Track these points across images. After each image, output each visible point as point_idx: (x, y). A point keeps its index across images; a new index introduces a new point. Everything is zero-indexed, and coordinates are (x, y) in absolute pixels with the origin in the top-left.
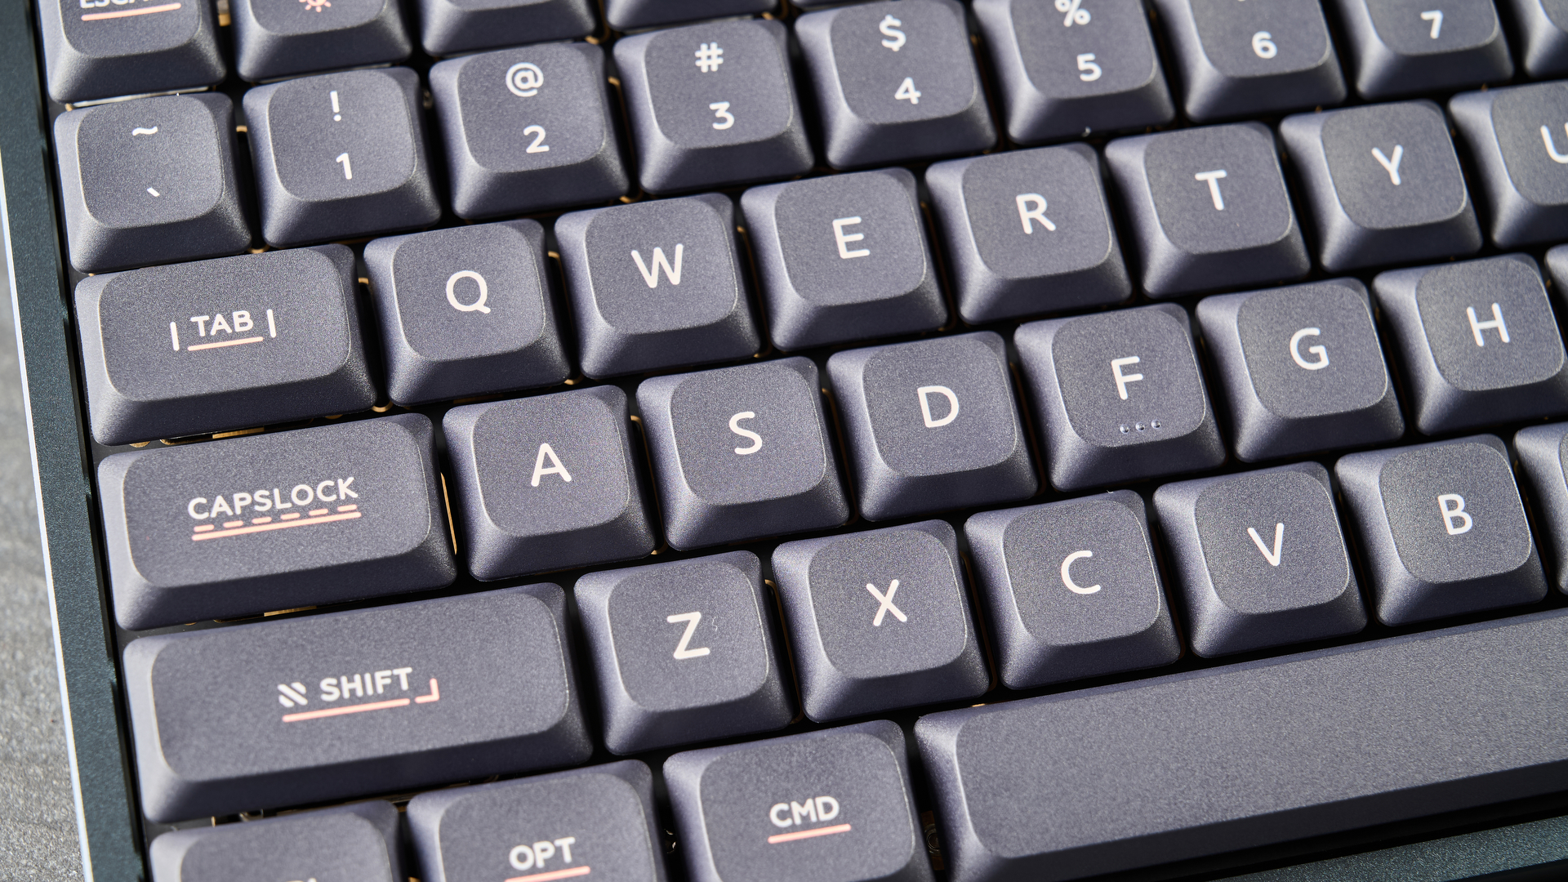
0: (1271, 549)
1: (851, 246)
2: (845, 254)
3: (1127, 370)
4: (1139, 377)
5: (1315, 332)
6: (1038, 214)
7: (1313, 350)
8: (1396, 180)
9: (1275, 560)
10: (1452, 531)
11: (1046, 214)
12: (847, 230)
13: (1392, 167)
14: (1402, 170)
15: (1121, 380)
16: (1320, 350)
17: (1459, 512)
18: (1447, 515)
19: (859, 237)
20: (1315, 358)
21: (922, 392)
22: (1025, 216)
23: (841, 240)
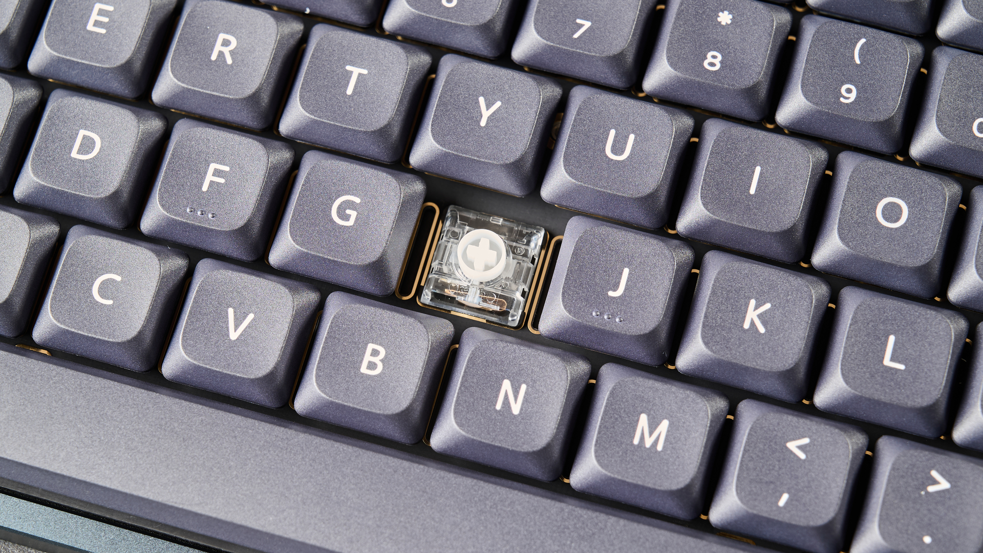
0: (236, 327)
1: (97, 24)
2: (90, 27)
3: (217, 173)
4: (222, 181)
5: (357, 200)
6: (226, 51)
7: (348, 212)
8: (483, 123)
9: (234, 335)
10: (364, 370)
11: (232, 52)
12: (101, 13)
13: (486, 114)
14: (490, 119)
15: (209, 177)
16: (353, 214)
17: (376, 360)
18: (368, 358)
19: (106, 20)
20: (346, 218)
21: (82, 133)
22: (218, 47)
23: (94, 17)
